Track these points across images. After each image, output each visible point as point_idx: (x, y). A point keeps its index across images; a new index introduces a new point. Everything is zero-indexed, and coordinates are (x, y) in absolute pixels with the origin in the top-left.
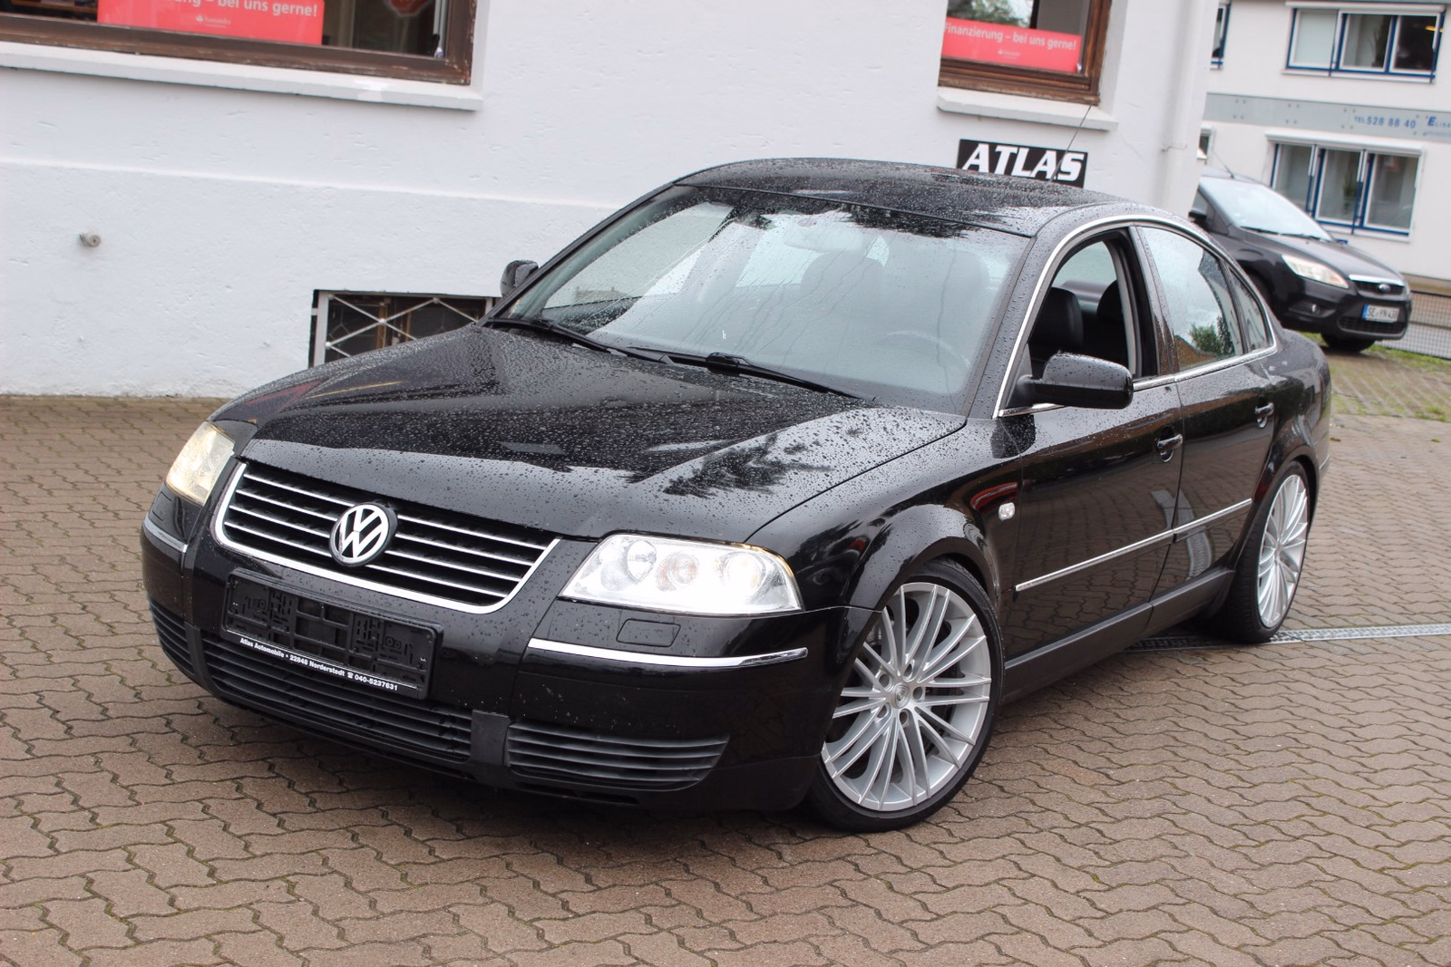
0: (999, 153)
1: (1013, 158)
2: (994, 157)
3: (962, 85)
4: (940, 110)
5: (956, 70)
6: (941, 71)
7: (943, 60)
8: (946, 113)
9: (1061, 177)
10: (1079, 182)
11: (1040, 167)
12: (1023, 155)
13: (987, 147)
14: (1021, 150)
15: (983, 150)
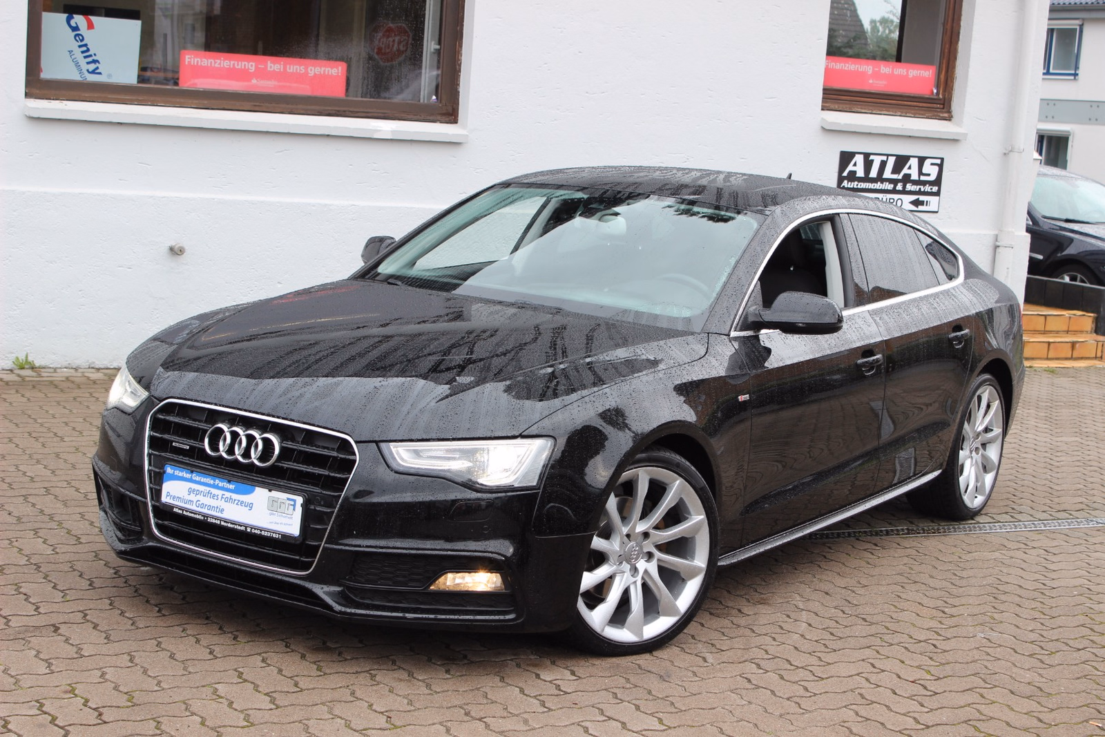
0: (872, 161)
1: (883, 164)
2: (868, 164)
3: (840, 109)
4: (822, 127)
5: (835, 97)
6: (823, 98)
7: (824, 90)
8: (828, 131)
9: (923, 178)
10: (938, 182)
11: (905, 171)
12: (891, 161)
13: (862, 156)
14: (890, 157)
15: (859, 159)
